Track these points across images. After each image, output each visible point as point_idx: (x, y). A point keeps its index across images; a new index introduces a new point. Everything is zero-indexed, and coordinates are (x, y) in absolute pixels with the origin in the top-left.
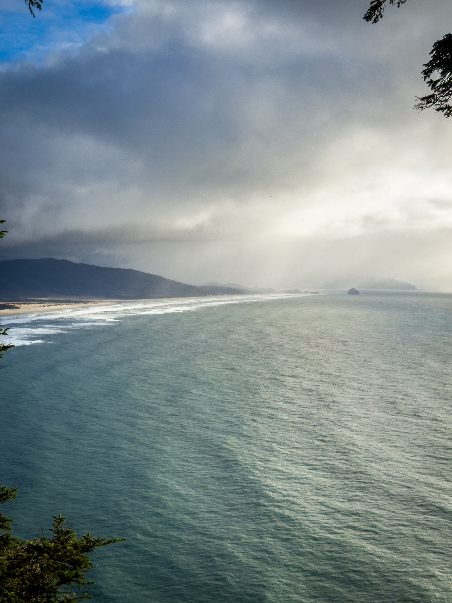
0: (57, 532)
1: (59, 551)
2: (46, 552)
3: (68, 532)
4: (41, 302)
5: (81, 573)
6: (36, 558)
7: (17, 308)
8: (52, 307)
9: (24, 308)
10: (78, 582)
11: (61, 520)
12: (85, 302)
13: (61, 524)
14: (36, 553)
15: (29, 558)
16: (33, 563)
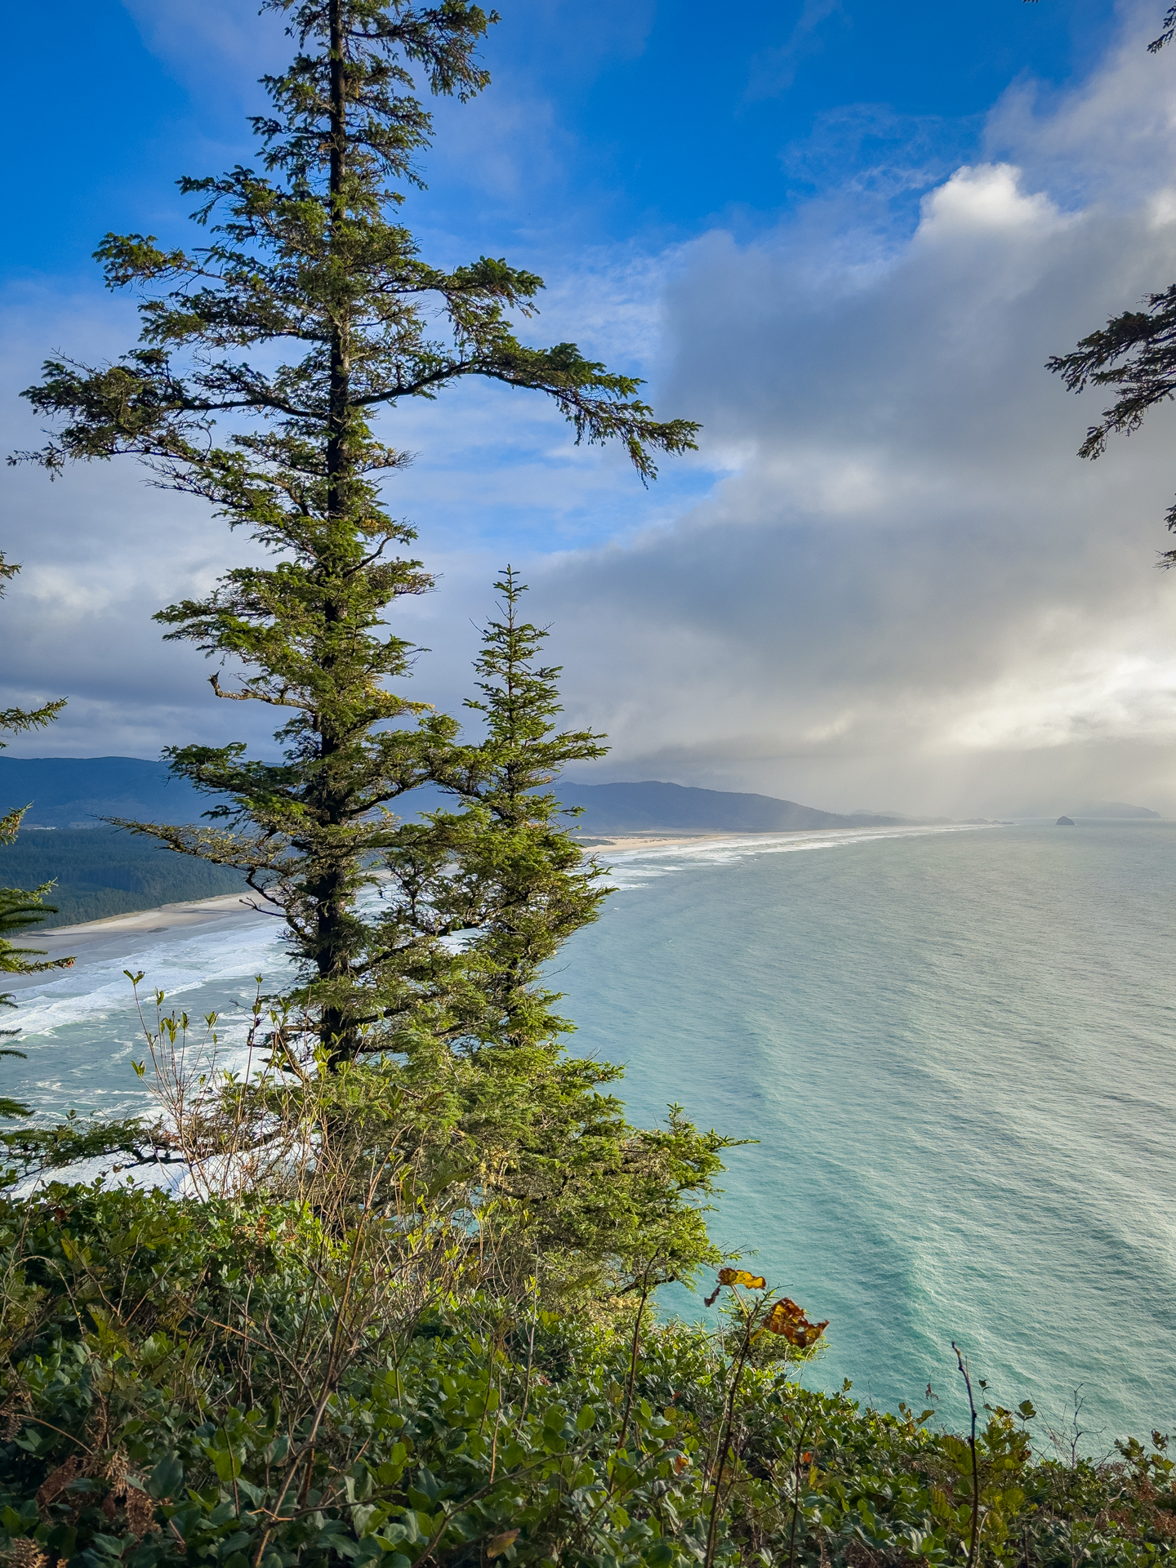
0: (674, 1124)
1: (682, 1146)
2: (667, 1146)
3: (687, 1126)
4: (642, 836)
5: (708, 1177)
6: (655, 1151)
7: (613, 844)
8: (655, 843)
9: (621, 843)
10: (703, 1187)
11: (678, 1110)
12: (697, 836)
13: (678, 1115)
14: (655, 1146)
15: (646, 1152)
16: (651, 1158)
